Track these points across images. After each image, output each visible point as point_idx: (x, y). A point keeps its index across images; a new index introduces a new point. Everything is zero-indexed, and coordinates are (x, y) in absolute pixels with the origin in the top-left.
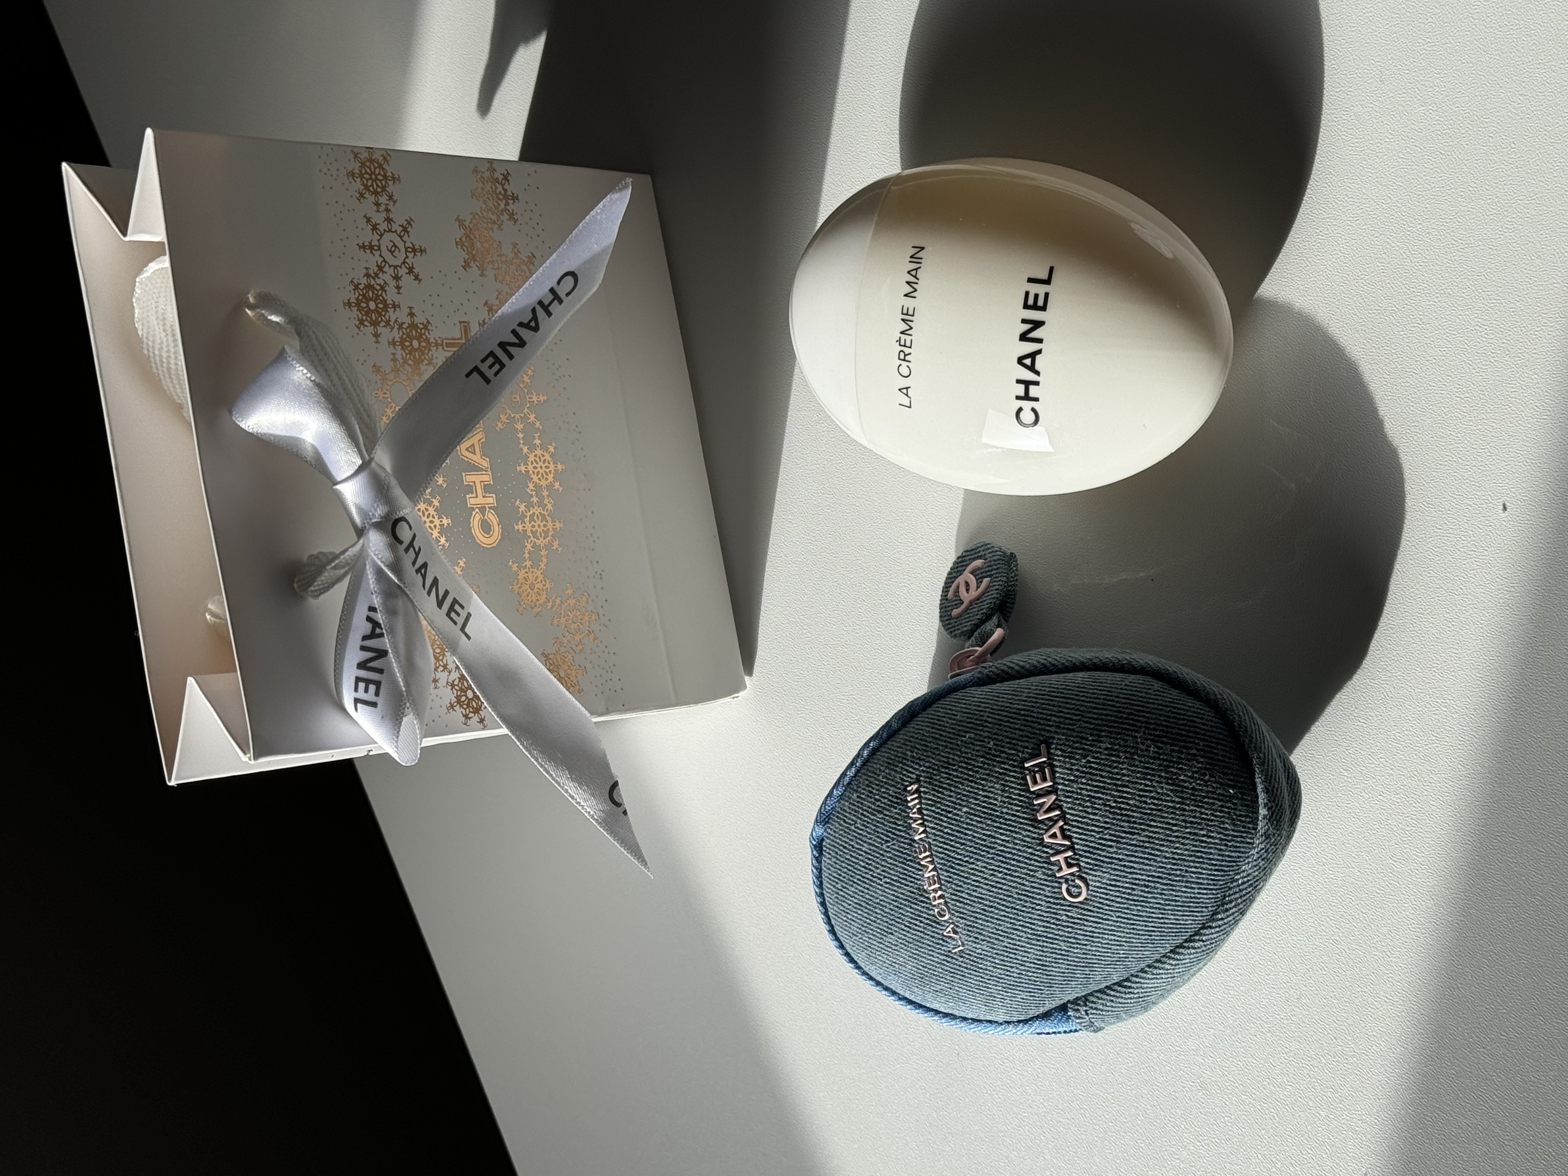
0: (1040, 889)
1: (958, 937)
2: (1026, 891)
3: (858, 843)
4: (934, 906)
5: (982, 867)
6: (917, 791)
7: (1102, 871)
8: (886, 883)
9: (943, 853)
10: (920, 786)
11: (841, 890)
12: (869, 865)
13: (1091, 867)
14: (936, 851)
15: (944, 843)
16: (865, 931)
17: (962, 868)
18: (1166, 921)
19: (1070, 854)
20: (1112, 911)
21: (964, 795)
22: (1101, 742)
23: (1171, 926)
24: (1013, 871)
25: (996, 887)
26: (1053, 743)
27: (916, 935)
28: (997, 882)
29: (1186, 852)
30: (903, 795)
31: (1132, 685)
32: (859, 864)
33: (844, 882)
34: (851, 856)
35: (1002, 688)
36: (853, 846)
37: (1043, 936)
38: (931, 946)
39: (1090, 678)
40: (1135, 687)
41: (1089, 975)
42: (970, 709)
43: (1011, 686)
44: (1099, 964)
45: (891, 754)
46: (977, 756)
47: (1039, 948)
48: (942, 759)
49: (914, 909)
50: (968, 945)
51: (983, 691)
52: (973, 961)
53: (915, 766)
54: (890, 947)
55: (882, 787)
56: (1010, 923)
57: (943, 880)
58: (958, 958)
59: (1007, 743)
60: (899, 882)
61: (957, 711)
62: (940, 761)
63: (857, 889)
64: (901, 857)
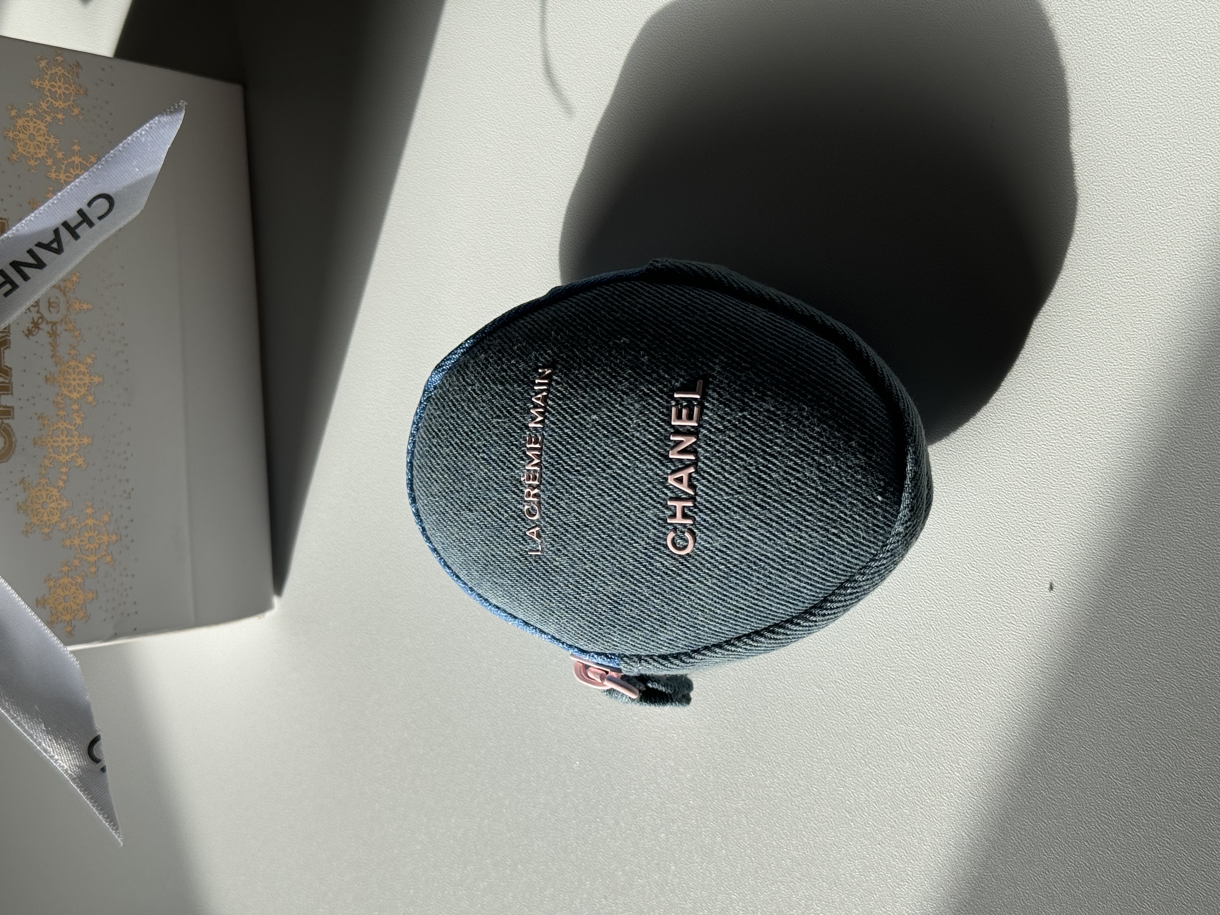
0: (645, 528)
1: (539, 541)
2: (629, 524)
3: (469, 407)
4: (526, 501)
5: (592, 483)
6: (548, 377)
7: (716, 534)
8: (483, 458)
9: (555, 452)
10: (555, 374)
11: (436, 447)
12: (473, 433)
13: (707, 525)
14: (548, 448)
15: (560, 443)
16: (445, 497)
17: (570, 476)
18: (760, 603)
19: (690, 504)
20: (710, 576)
21: (598, 402)
22: (764, 401)
23: (762, 609)
24: (624, 499)
25: (599, 509)
26: (712, 383)
27: (496, 522)
28: (602, 504)
29: (810, 545)
30: (532, 375)
31: (815, 348)
32: (462, 428)
33: (440, 439)
34: (458, 416)
35: (673, 298)
36: (463, 407)
37: (630, 575)
38: (508, 539)
39: (771, 323)
40: (817, 352)
41: (657, 630)
42: (633, 311)
43: (683, 298)
44: (673, 622)
45: (534, 327)
46: (626, 365)
47: (619, 584)
48: (588, 354)
49: (503, 496)
50: (547, 553)
51: (651, 294)
52: (546, 570)
53: (555, 349)
54: (464, 523)
55: (513, 358)
56: (600, 549)
57: (544, 479)
58: (533, 562)
59: (663, 363)
60: (496, 463)
61: (618, 307)
62: (584, 355)
63: (451, 452)
64: (508, 439)
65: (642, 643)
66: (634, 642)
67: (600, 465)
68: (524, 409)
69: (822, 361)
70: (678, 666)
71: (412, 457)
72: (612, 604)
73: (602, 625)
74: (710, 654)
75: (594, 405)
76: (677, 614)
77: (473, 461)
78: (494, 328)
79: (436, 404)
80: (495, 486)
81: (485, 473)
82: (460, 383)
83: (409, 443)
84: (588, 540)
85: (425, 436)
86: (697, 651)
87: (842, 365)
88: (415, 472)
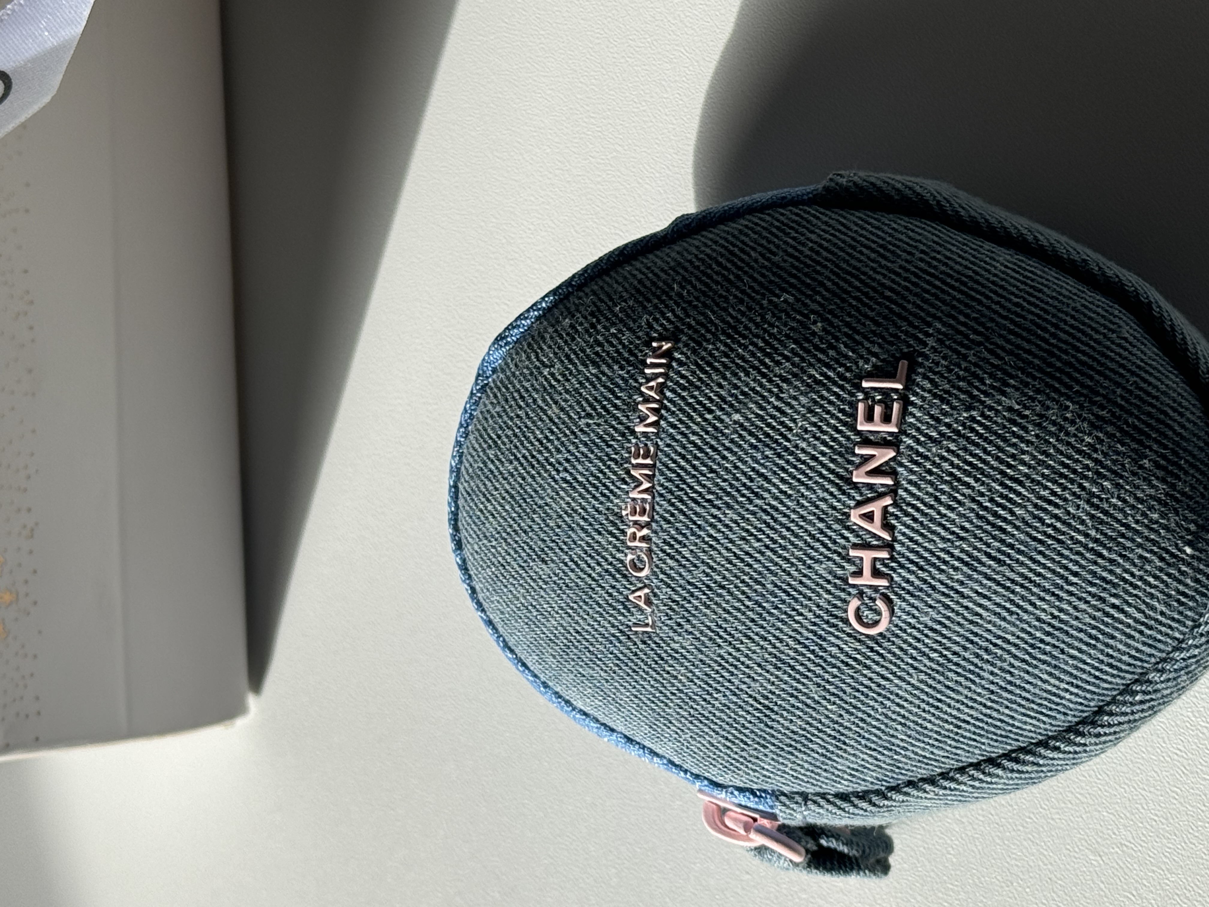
0: (814, 591)
1: (649, 610)
2: (789, 585)
3: (544, 400)
4: (629, 548)
5: (732, 520)
6: (667, 354)
7: (926, 602)
8: (565, 480)
9: (674, 472)
10: (677, 349)
11: (492, 462)
12: (549, 440)
13: (911, 589)
14: (665, 465)
15: (683, 457)
16: (505, 540)
17: (698, 509)
18: (995, 714)
19: (884, 555)
20: (915, 668)
21: (744, 393)
22: (1004, 393)
23: (999, 724)
24: (781, 546)
25: (742, 561)
26: (921, 365)
27: (582, 579)
28: (747, 553)
29: (1075, 623)
30: (641, 351)
31: (1086, 312)
32: (533, 433)
33: (500, 449)
34: (527, 414)
35: (864, 232)
36: (535, 401)
37: (790, 666)
38: (600, 606)
39: (1018, 272)
40: (1090, 318)
41: (833, 753)
42: (801, 252)
43: (880, 233)
44: (857, 741)
45: (647, 278)
46: (788, 336)
47: (773, 679)
48: (729, 319)
49: (593, 539)
50: (661, 629)
51: (830, 226)
52: (659, 656)
53: (679, 312)
54: (534, 581)
55: (614, 324)
56: (744, 624)
57: (658, 514)
58: (639, 643)
59: (846, 334)
60: (585, 488)
61: (778, 247)
62: (723, 321)
63: (516, 469)
64: (602, 450)
65: (808, 773)
66: (796, 771)
67: (745, 492)
68: (627, 404)
69: (1097, 332)
70: (866, 811)
71: (458, 477)
72: (761, 712)
73: (746, 743)
74: (915, 793)
75: (736, 398)
76: (863, 729)
77: (549, 484)
78: (585, 279)
79: (495, 396)
80: (582, 523)
81: (568, 503)
82: (532, 363)
83: (453, 457)
84: (724, 610)
85: (477, 446)
86: (896, 789)
87: (1131, 339)
88: (461, 502)
